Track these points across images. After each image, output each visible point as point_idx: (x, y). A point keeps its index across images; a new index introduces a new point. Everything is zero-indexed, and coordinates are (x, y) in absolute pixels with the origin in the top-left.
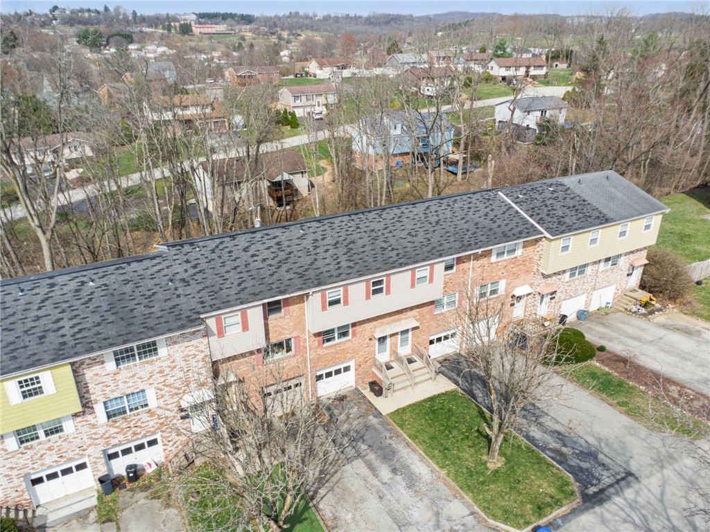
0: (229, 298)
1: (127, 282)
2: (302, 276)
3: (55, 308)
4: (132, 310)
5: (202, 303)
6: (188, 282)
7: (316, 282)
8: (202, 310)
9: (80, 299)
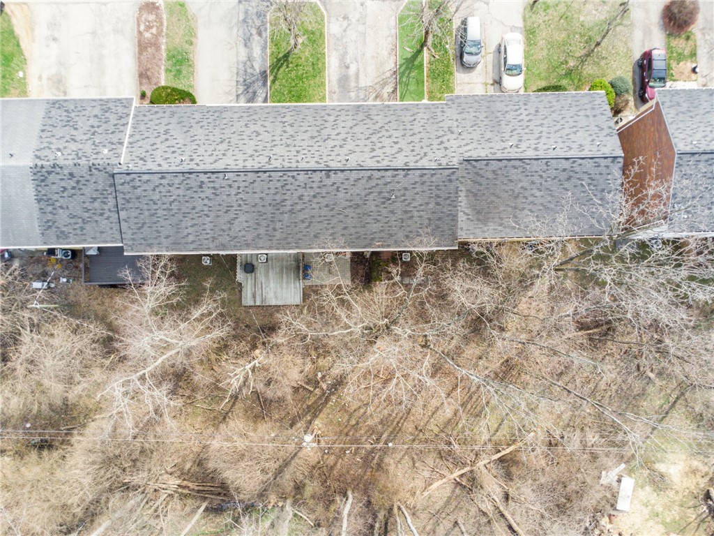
0: (425, 111)
1: (489, 140)
2: (368, 116)
3: (532, 130)
4: (487, 117)
5: (443, 112)
6: (449, 130)
7: (361, 109)
8: (444, 106)
9: (518, 134)
